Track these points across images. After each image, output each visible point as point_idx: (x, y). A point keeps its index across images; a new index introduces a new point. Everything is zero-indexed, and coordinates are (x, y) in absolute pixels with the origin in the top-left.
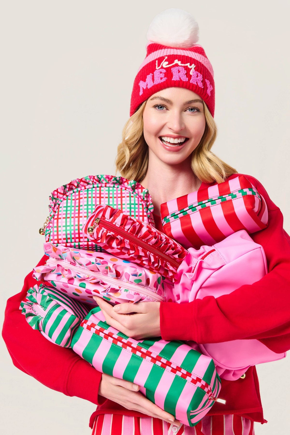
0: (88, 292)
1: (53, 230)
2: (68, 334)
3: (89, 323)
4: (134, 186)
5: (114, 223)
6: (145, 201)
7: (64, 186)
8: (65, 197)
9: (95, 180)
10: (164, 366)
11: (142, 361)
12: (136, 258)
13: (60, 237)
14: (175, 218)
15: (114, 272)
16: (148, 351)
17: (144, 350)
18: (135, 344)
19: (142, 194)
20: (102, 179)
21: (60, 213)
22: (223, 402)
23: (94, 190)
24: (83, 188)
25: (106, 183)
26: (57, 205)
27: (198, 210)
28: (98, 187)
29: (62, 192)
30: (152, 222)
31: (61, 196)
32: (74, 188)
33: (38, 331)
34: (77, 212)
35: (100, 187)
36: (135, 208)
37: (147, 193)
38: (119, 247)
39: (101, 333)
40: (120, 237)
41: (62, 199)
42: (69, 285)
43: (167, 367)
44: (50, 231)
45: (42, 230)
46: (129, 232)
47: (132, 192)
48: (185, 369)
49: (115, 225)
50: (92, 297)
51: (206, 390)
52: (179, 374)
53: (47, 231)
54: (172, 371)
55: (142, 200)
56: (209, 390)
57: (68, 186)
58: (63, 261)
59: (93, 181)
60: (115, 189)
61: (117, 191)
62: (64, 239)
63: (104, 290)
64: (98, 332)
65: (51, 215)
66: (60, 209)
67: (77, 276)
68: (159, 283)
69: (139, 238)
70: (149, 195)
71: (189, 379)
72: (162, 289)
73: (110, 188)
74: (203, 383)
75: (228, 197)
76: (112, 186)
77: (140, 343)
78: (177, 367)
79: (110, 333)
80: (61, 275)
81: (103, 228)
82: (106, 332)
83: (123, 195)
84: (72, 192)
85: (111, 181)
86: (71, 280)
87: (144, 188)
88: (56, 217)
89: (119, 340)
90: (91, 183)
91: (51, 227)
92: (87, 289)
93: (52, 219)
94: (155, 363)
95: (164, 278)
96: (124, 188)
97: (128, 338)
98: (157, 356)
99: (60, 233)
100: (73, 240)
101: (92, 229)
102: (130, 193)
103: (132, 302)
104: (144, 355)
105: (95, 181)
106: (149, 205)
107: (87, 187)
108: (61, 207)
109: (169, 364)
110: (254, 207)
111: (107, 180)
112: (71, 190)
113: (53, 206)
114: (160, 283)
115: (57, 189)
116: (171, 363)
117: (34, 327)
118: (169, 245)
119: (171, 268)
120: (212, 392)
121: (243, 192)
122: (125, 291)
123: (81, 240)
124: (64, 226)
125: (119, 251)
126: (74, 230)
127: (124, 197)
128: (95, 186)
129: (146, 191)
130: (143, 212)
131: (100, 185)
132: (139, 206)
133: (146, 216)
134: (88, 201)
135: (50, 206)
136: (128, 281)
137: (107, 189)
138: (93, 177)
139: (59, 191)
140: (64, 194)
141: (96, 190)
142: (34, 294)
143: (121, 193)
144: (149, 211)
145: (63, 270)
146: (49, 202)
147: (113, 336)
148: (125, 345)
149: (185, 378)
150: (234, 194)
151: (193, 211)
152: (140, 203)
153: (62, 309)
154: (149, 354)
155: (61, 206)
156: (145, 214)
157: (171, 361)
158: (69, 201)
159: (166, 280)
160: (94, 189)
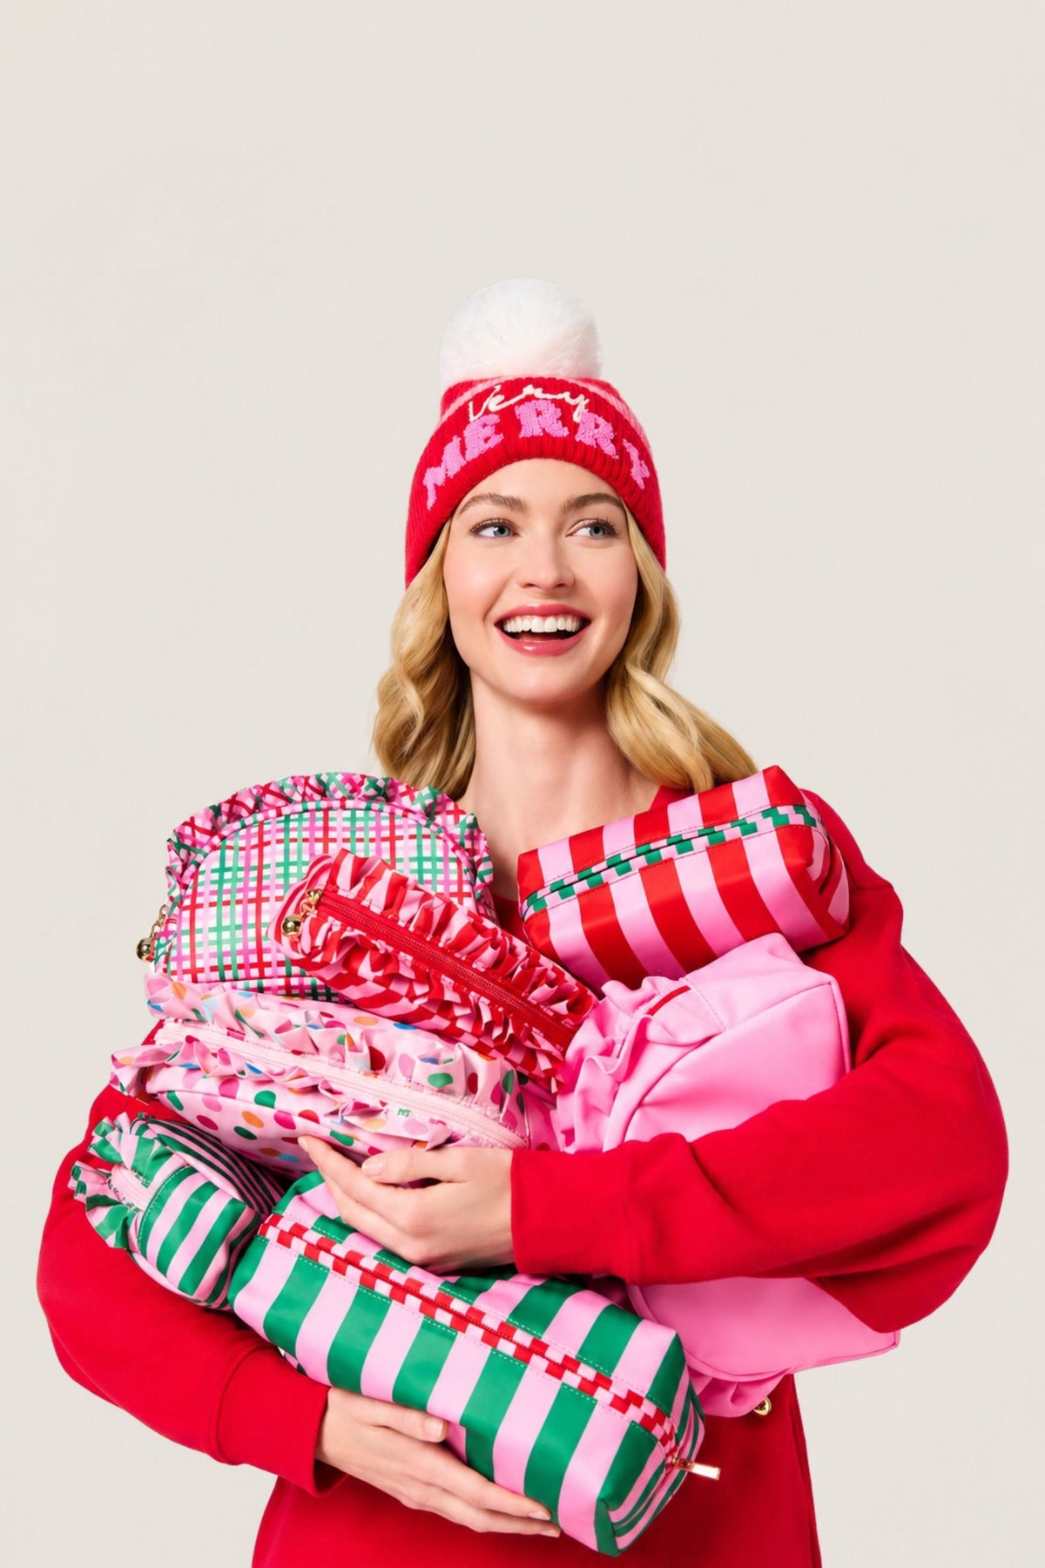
0: (284, 1121)
1: (179, 941)
2: (219, 1260)
3: (285, 1225)
4: (430, 806)
5: (365, 903)
6: (467, 850)
7: (213, 808)
8: (216, 840)
9: (312, 788)
10: (524, 1354)
11: (453, 1339)
12: (435, 1012)
13: (199, 964)
14: (563, 897)
15: (366, 1051)
16: (471, 1310)
17: (459, 1306)
18: (432, 1286)
19: (456, 831)
20: (332, 787)
21: (200, 889)
22: (712, 1472)
23: (305, 820)
24: (272, 813)
25: (343, 800)
26: (192, 868)
27: (637, 871)
28: (318, 809)
29: (208, 826)
30: (489, 914)
31: (204, 838)
32: (244, 812)
33: (126, 1250)
34: (253, 884)
35: (326, 811)
36: (434, 871)
37: (474, 825)
38: (380, 973)
39: (322, 1254)
40: (383, 943)
41: (207, 849)
42: (222, 1100)
43: (535, 1359)
44: (168, 947)
45: (145, 948)
46: (411, 929)
47: (424, 822)
48: (592, 1366)
49: (368, 908)
50: (294, 1140)
51: (658, 1431)
52: (572, 1379)
53: (160, 946)
54: (548, 1371)
55: (457, 847)
56: (668, 1432)
57: (225, 808)
58: (205, 1027)
59: (304, 795)
60: (372, 814)
61: (378, 819)
62: (213, 969)
63: (333, 1109)
64: (312, 1251)
65: (172, 899)
66: (201, 878)
67: (247, 1071)
68: (506, 1090)
69: (443, 950)
70: (479, 831)
71: (603, 1396)
72: (516, 1112)
73: (357, 812)
74: (649, 1408)
75: (729, 832)
76: (363, 805)
77: (446, 1283)
78: (566, 1358)
79: (351, 1253)
80: (199, 1069)
81: (331, 919)
82: (340, 1250)
83: (398, 833)
84: (237, 825)
85: (359, 792)
86: (229, 1082)
87: (463, 812)
88: (187, 902)
89: (381, 1274)
90: (297, 797)
91: (171, 933)
92: (279, 1111)
93: (176, 911)
94: (494, 1345)
95: (522, 1078)
96: (399, 812)
97: (409, 1267)
98: (502, 1325)
99: (198, 950)
100: (241, 973)
101: (297, 924)
102: (418, 825)
103: (423, 1143)
104: (461, 1322)
105: (309, 791)
106: (480, 862)
107: (286, 811)
108: (203, 872)
109: (539, 1348)
110: (810, 862)
111: (348, 787)
112: (235, 821)
113: (179, 869)
114: (509, 1089)
115: (192, 819)
116: (545, 1347)
117: (112, 1241)
118: (538, 969)
119: (546, 1046)
120: (677, 1444)
121: (776, 816)
122: (399, 1114)
123: (268, 971)
124: (211, 930)
125: (381, 989)
126: (245, 940)
127: (401, 838)
128: (311, 805)
129: (470, 820)
130: (460, 882)
131: (324, 804)
132: (446, 866)
133: (469, 895)
134: (287, 852)
135: (170, 871)
136: (410, 1081)
137: (347, 814)
138: (303, 781)
139: (198, 823)
140: (214, 832)
141: (313, 819)
142: (113, 1136)
143: (392, 827)
144: (478, 879)
145: (204, 1053)
146: (166, 857)
147: (363, 1263)
148: (400, 1292)
149: (592, 1393)
150: (749, 821)
151: (620, 873)
152: (452, 855)
153: (202, 1182)
154: (475, 1317)
155: (202, 868)
156: (467, 889)
157: (545, 1338)
158: (229, 853)
159: (529, 1084)
160: (306, 815)
